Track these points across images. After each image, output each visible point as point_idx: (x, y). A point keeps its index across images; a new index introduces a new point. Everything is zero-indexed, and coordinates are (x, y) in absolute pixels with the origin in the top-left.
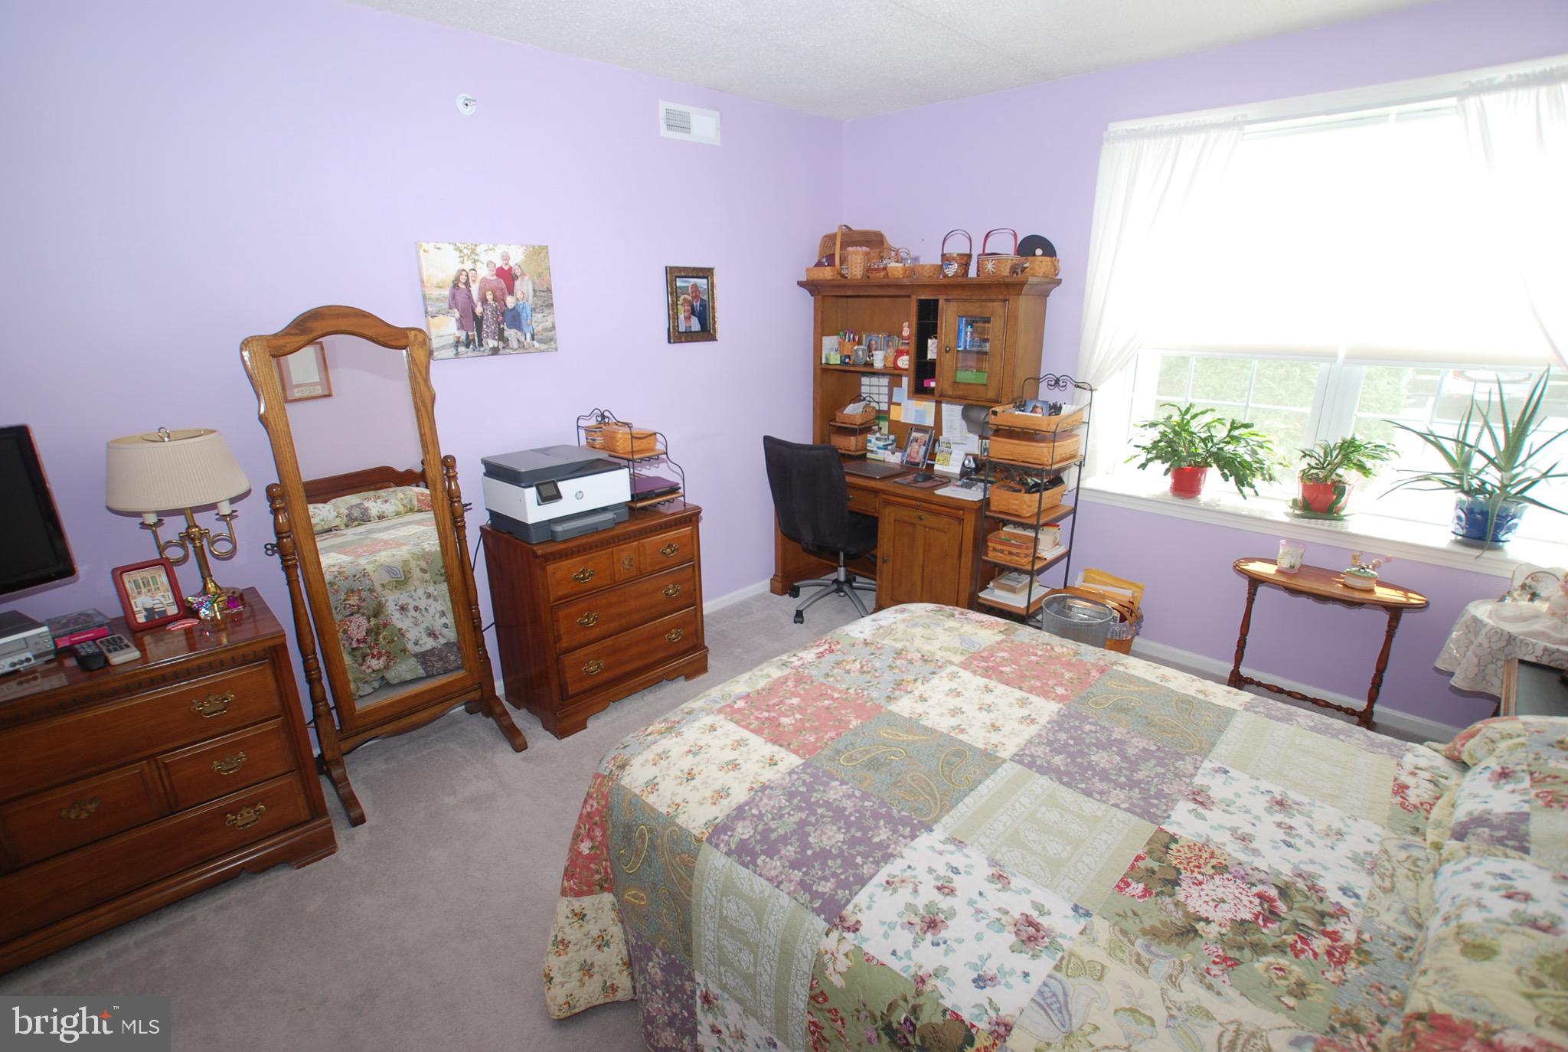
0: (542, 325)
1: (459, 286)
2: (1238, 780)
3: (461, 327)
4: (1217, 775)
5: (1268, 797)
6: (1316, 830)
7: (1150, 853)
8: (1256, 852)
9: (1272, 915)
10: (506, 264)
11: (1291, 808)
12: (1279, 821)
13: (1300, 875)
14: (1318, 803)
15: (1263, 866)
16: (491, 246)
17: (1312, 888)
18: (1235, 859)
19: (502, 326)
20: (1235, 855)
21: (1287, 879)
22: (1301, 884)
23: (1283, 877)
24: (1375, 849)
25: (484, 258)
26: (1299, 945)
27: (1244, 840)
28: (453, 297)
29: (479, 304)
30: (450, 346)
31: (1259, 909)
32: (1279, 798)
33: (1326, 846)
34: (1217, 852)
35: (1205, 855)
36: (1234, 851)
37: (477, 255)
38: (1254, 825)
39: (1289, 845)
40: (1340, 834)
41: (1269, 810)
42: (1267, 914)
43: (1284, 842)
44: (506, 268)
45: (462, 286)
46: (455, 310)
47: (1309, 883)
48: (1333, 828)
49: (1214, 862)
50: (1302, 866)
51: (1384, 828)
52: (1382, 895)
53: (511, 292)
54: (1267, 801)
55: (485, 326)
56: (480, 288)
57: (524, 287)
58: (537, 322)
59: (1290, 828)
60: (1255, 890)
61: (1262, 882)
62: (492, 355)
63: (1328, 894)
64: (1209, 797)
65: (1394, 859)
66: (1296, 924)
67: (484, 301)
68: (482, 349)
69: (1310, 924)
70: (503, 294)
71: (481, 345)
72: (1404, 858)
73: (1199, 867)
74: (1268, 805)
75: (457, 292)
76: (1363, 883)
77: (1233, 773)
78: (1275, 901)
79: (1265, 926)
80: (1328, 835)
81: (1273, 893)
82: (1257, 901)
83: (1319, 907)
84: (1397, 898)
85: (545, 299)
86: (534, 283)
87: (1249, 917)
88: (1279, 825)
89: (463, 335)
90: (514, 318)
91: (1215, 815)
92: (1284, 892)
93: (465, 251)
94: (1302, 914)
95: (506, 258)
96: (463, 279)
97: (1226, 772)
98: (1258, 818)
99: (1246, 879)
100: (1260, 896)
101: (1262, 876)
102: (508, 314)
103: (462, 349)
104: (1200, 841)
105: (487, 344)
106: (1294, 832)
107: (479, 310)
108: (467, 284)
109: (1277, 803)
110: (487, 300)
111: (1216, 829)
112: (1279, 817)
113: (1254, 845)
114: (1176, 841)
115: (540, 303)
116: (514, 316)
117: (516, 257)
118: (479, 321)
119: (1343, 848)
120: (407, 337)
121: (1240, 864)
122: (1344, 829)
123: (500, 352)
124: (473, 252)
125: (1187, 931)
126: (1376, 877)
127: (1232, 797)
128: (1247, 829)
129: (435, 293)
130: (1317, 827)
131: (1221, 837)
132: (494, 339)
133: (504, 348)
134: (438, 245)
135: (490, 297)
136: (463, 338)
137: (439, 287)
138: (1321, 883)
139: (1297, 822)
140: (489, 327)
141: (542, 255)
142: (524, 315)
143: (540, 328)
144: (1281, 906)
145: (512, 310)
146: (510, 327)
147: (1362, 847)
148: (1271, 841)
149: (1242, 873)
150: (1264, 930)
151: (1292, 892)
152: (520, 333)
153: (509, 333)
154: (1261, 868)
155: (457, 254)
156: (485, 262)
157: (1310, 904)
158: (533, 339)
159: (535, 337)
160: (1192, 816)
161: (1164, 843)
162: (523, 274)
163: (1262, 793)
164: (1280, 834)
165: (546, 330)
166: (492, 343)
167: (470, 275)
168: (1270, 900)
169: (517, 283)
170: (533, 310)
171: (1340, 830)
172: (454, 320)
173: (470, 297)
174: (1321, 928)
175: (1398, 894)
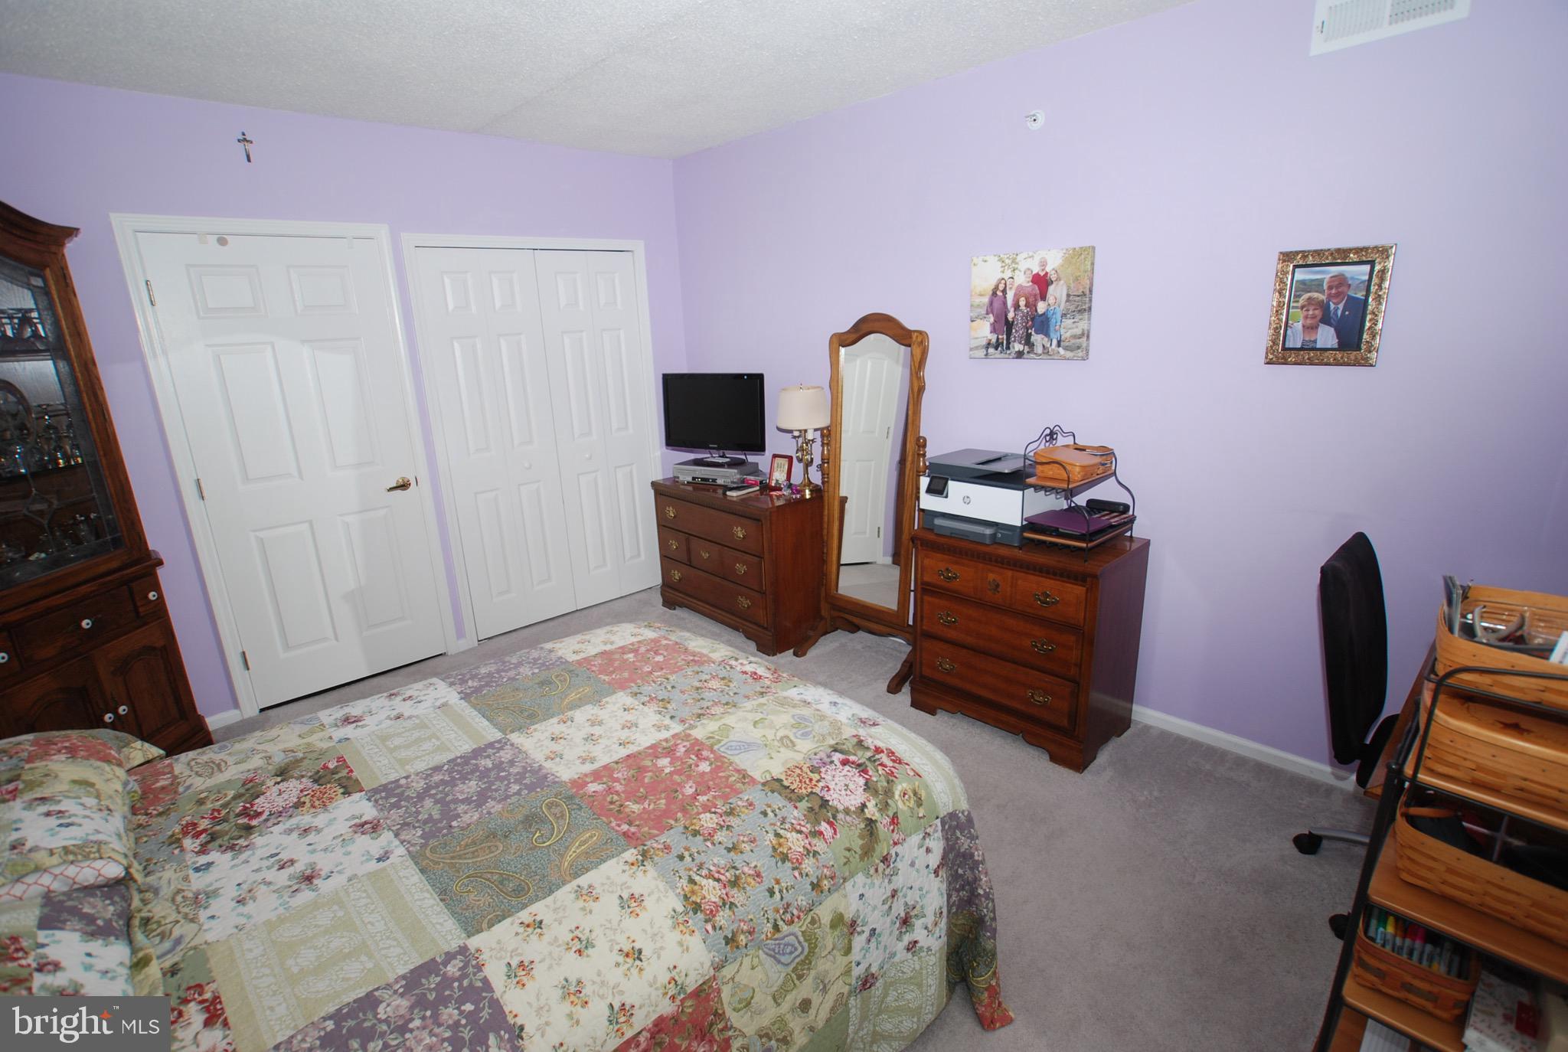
0: (1070, 331)
1: (997, 294)
2: (362, 863)
3: (994, 330)
4: (382, 852)
5: (323, 873)
6: (262, 886)
7: (349, 778)
8: (289, 832)
9: (244, 813)
10: (1043, 270)
11: (297, 883)
12: (296, 865)
13: (247, 846)
14: (281, 910)
15: (276, 829)
16: (1031, 254)
17: (232, 848)
18: (297, 815)
19: (1030, 331)
20: (299, 818)
21: (253, 836)
22: (242, 842)
23: (257, 834)
24: (203, 915)
25: (1023, 265)
26: (216, 814)
27: (305, 830)
28: (991, 303)
29: (1012, 310)
30: (983, 347)
31: (255, 808)
32: (315, 881)
33: (245, 882)
34: (313, 810)
35: (317, 803)
36: (304, 819)
37: (1017, 263)
38: (310, 845)
39: (272, 856)
40: (241, 901)
41: (313, 865)
42: (248, 811)
43: (277, 854)
44: (1042, 274)
45: (999, 293)
46: (991, 315)
47: (237, 848)
48: (251, 901)
49: (308, 805)
50: (251, 852)
51: (206, 943)
52: (179, 887)
53: (1043, 297)
54: (321, 870)
55: (1014, 331)
56: (1015, 295)
57: (1057, 293)
58: (1067, 328)
59: (282, 867)
60: (267, 813)
61: (267, 820)
62: (1017, 358)
63: (219, 853)
64: (363, 833)
65: (183, 921)
66: (225, 820)
67: (1017, 307)
68: (1008, 352)
69: (218, 828)
70: (1036, 300)
71: (1008, 348)
72: (173, 930)
73: (312, 796)
74: (318, 868)
75: (995, 299)
76: (198, 882)
77: (373, 866)
78: (249, 820)
79: (244, 806)
80: (250, 891)
81: (254, 823)
82: (259, 810)
83: (219, 841)
84: (166, 897)
85: (1081, 303)
86: (1069, 288)
87: (257, 801)
88: (292, 862)
89: (993, 338)
90: (1042, 323)
91: (343, 827)
92: (249, 829)
93: (1007, 261)
94: (227, 829)
95: (1043, 264)
96: (1001, 287)
97: (379, 860)
98: (313, 851)
99: (278, 815)
100: (260, 814)
101: (270, 823)
102: (1038, 319)
103: (991, 350)
104: (330, 807)
105: (1014, 348)
106: (277, 867)
107: (1011, 316)
108: (1004, 291)
109: (312, 877)
110: (1019, 306)
111: (330, 820)
112: (299, 867)
113: (295, 835)
114: (343, 793)
115: (1072, 308)
116: (1042, 322)
117: (1053, 261)
118: (1009, 325)
119: (230, 892)
120: (911, 337)
121: (291, 816)
122: (241, 909)
123: (1025, 356)
124: (1014, 261)
125: (283, 773)
126: (190, 895)
127: (349, 849)
128: (311, 837)
129: (978, 300)
130: (263, 887)
131: (320, 820)
132: (1020, 343)
133: (1028, 352)
134: (985, 258)
135: (1022, 302)
136: (994, 341)
137: (981, 295)
138: (229, 855)
139: (282, 878)
140: (1018, 332)
141: (1083, 256)
142: (1053, 321)
143: (1068, 335)
144: (242, 821)
145: (1042, 315)
146: (1037, 332)
147: (216, 906)
148: (286, 848)
149: (284, 814)
150: (242, 804)
151: (243, 833)
152: (1046, 339)
153: (1037, 339)
154: (276, 827)
155: (1000, 264)
156: (1023, 270)
157: (226, 838)
158: (1059, 345)
159: (1062, 343)
160: (357, 813)
161: (349, 787)
162: (1058, 279)
163: (332, 872)
164: (285, 856)
165: (1075, 337)
166: (1018, 347)
167: (1008, 283)
168: (251, 818)
169: (1051, 289)
170: (1064, 315)
171: (244, 904)
172: (988, 324)
173: (1005, 303)
174: (209, 832)
175: (167, 900)
